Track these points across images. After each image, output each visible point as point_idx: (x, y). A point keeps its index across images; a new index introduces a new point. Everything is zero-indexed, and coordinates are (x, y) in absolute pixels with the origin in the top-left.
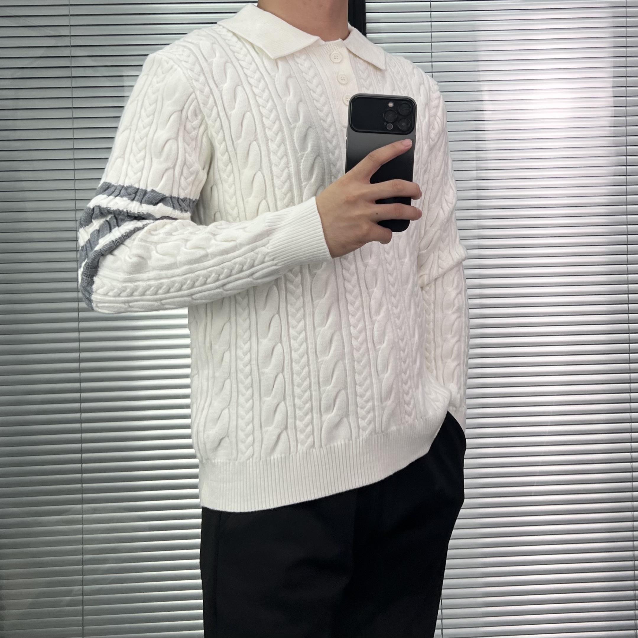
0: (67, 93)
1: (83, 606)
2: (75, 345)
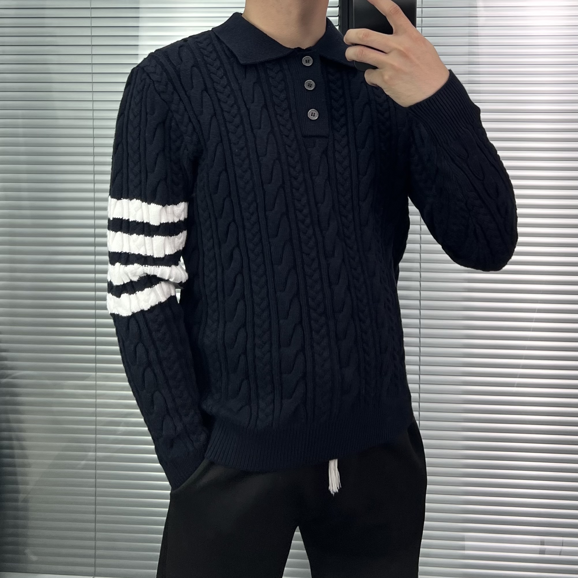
1: (95, 470)
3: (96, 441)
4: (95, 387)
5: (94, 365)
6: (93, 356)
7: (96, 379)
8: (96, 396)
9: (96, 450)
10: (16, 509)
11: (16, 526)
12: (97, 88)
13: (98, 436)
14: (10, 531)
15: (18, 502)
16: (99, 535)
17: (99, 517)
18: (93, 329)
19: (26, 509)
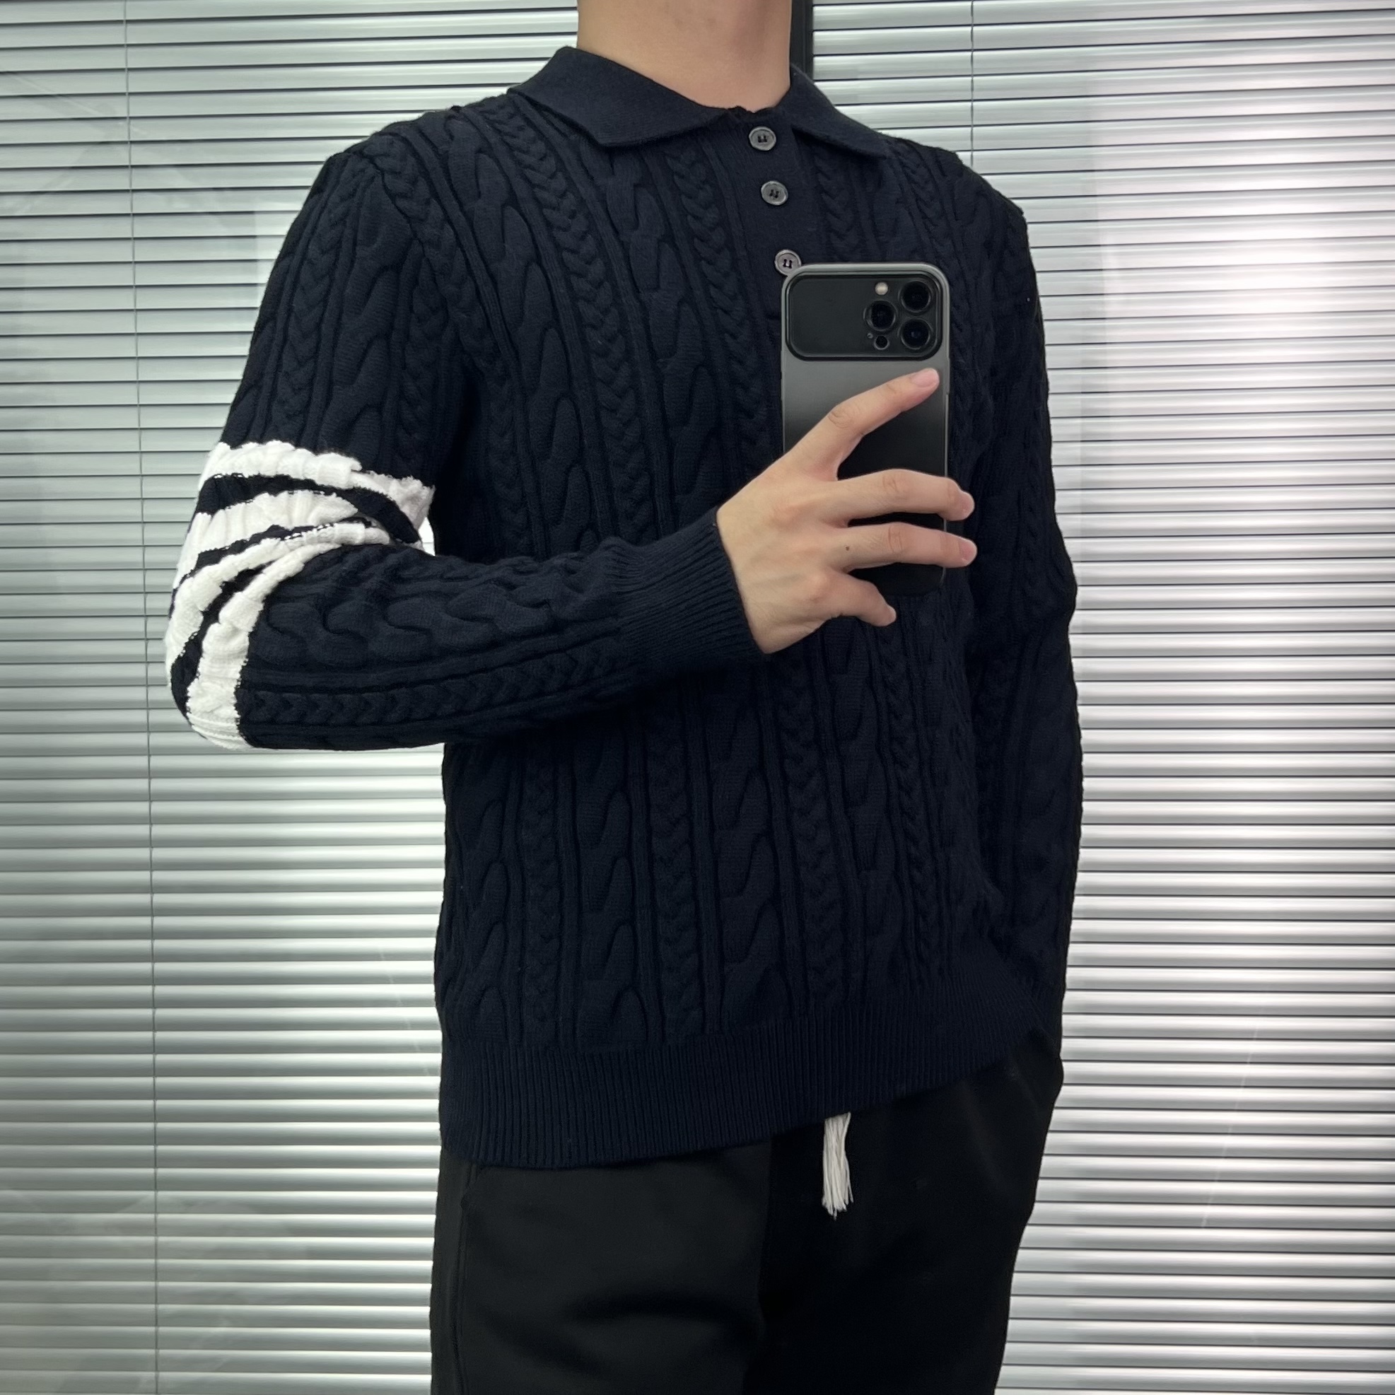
0: (122, 252)
2: (141, 830)
3: (156, 1342)
4: (156, 1208)
5: (151, 1148)
6: (150, 1126)
7: (156, 1184)
8: (154, 1229)
9: (157, 1365)
12: (151, 442)
13: (162, 1329)
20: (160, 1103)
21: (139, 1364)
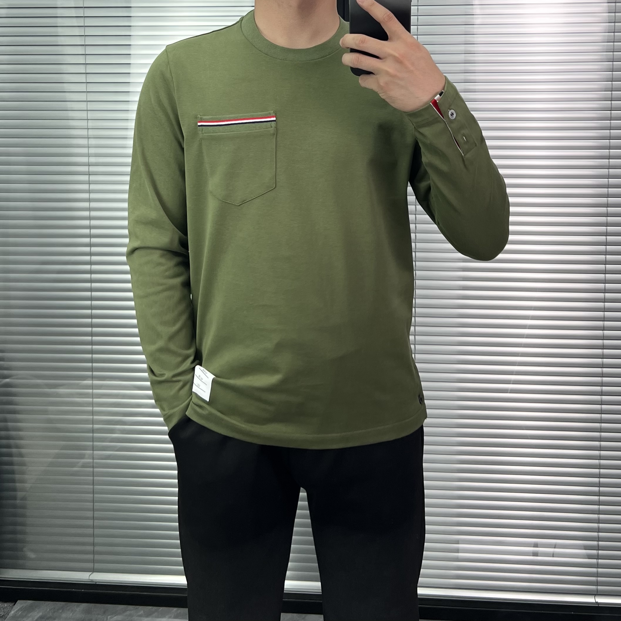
1: (93, 468)
3: (93, 440)
4: (92, 387)
5: (90, 364)
6: (90, 356)
8: (93, 396)
9: (93, 448)
10: (15, 507)
11: (15, 524)
12: (91, 88)
13: (95, 435)
14: (11, 528)
15: (16, 500)
16: (97, 531)
17: (97, 514)
18: (90, 329)
19: (24, 507)
20: (94, 347)
21: (85, 448)
